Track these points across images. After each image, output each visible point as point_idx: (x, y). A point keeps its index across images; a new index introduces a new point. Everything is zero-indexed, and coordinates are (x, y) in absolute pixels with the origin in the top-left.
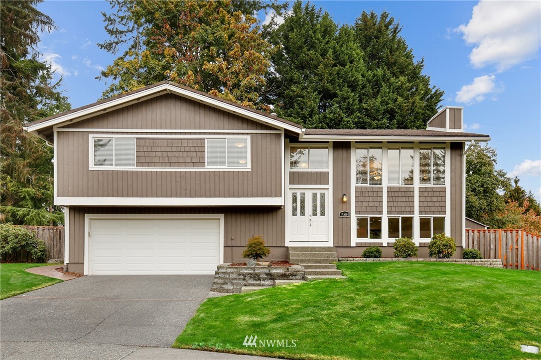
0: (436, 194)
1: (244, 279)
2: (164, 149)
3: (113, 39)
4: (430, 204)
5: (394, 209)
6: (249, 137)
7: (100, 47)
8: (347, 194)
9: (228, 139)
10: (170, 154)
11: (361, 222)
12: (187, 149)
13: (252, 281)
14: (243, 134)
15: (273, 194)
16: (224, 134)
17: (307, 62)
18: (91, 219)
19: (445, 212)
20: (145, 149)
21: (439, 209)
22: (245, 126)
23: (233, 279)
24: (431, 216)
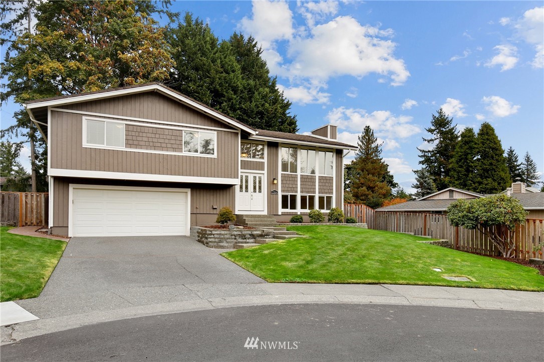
0: (328, 181)
1: (235, 239)
2: (149, 135)
4: (325, 188)
5: (304, 190)
6: (216, 132)
8: (276, 179)
9: (201, 132)
10: (155, 140)
12: (169, 137)
13: (240, 240)
15: (233, 176)
16: (197, 128)
17: (201, 66)
18: (74, 188)
19: (332, 193)
20: (133, 134)
21: (330, 191)
22: (213, 124)
23: (227, 239)
24: (325, 195)
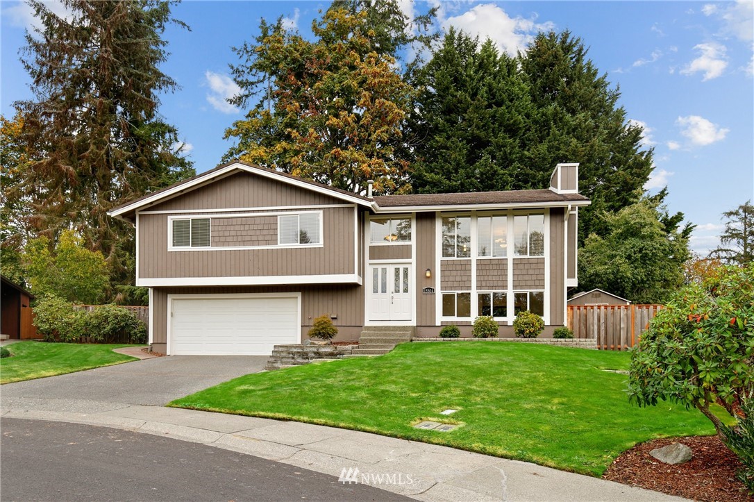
0: (533, 266)
1: (293, 358)
2: (237, 228)
3: (243, 91)
4: (526, 278)
5: (484, 284)
6: (321, 212)
7: (229, 102)
8: (431, 269)
9: (301, 215)
10: (244, 233)
11: (448, 299)
12: (260, 227)
13: (300, 360)
14: (315, 209)
15: (346, 271)
16: (296, 210)
17: (455, 106)
18: (174, 299)
19: (543, 287)
20: (220, 228)
21: (537, 283)
22: (317, 200)
23: (283, 358)
24: (528, 291)
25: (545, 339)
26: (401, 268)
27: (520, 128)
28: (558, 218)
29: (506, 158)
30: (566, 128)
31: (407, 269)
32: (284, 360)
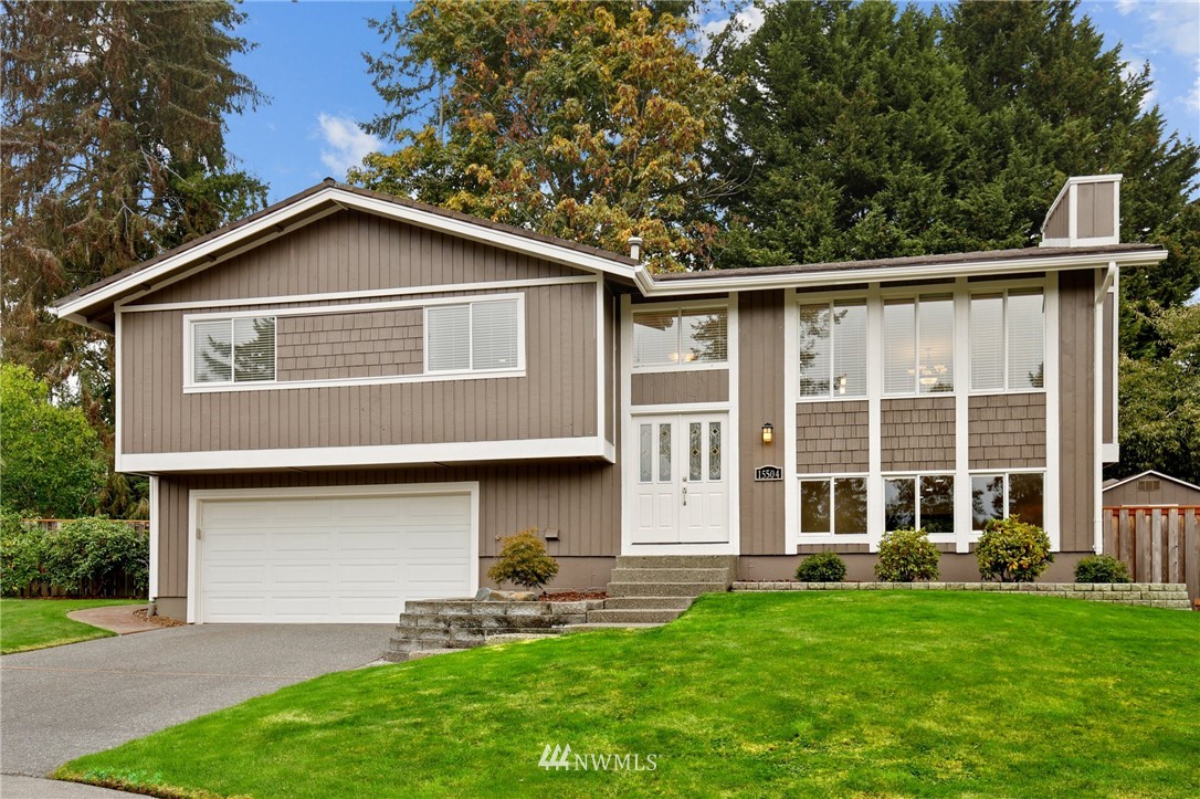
0: (1017, 413)
1: (446, 632)
2: (334, 337)
3: (392, 109)
4: (1001, 440)
5: (899, 456)
6: (521, 296)
7: (365, 130)
8: (775, 425)
9: (475, 304)
10: (348, 349)
11: (812, 492)
12: (384, 334)
13: (463, 637)
14: (507, 289)
15: (578, 429)
16: (464, 292)
17: (810, 111)
18: (204, 501)
19: (1042, 460)
20: (297, 339)
21: (1028, 452)
22: (512, 269)
23: (422, 631)
24: (1005, 473)
25: (1057, 585)
26: (705, 422)
27: (945, 153)
28: (1080, 299)
29: (918, 214)
30: (1041, 150)
31: (718, 424)
32: (426, 637)
